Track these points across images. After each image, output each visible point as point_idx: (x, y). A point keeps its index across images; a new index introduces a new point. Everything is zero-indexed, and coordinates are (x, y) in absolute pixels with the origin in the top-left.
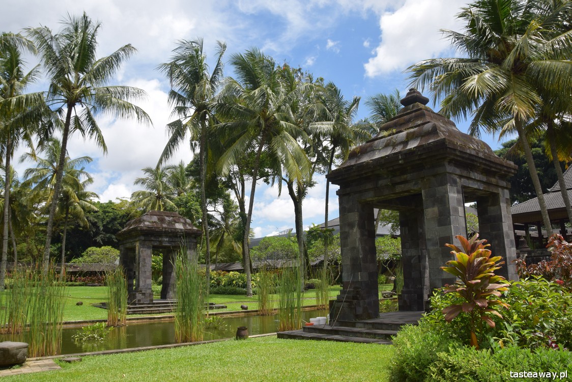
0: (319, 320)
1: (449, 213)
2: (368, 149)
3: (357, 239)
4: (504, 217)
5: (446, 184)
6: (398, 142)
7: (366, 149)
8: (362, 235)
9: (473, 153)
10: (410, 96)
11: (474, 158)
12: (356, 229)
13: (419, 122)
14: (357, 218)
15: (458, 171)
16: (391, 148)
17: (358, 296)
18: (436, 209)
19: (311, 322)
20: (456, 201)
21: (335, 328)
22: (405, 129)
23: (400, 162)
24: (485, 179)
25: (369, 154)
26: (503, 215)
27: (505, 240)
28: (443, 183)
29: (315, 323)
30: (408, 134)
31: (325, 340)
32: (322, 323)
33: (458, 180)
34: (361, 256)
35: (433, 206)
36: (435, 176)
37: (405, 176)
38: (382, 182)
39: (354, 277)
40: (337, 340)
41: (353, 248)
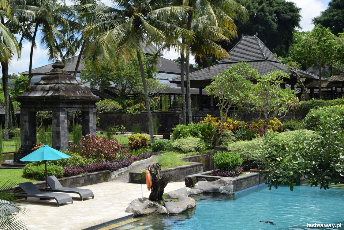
0: (10, 161)
1: (60, 122)
2: (34, 89)
3: (27, 128)
4: (91, 120)
5: (60, 112)
6: (46, 90)
7: (33, 89)
8: (30, 125)
9: (74, 98)
10: (56, 64)
11: (75, 100)
12: (27, 123)
13: (56, 81)
14: (28, 119)
15: (66, 106)
16: (42, 92)
17: (26, 151)
18: (56, 120)
19: (6, 162)
20: (64, 118)
21: (16, 164)
22: (50, 83)
23: (44, 100)
24: (81, 106)
25: (34, 91)
26: (90, 120)
27: (90, 130)
28: (59, 111)
29: (8, 163)
30: (50, 87)
31: (10, 169)
32: (11, 162)
33: (66, 109)
34: (28, 135)
35: (55, 119)
36: (56, 108)
37: (46, 106)
38: (38, 106)
39: (25, 143)
40: (15, 169)
41: (26, 131)
